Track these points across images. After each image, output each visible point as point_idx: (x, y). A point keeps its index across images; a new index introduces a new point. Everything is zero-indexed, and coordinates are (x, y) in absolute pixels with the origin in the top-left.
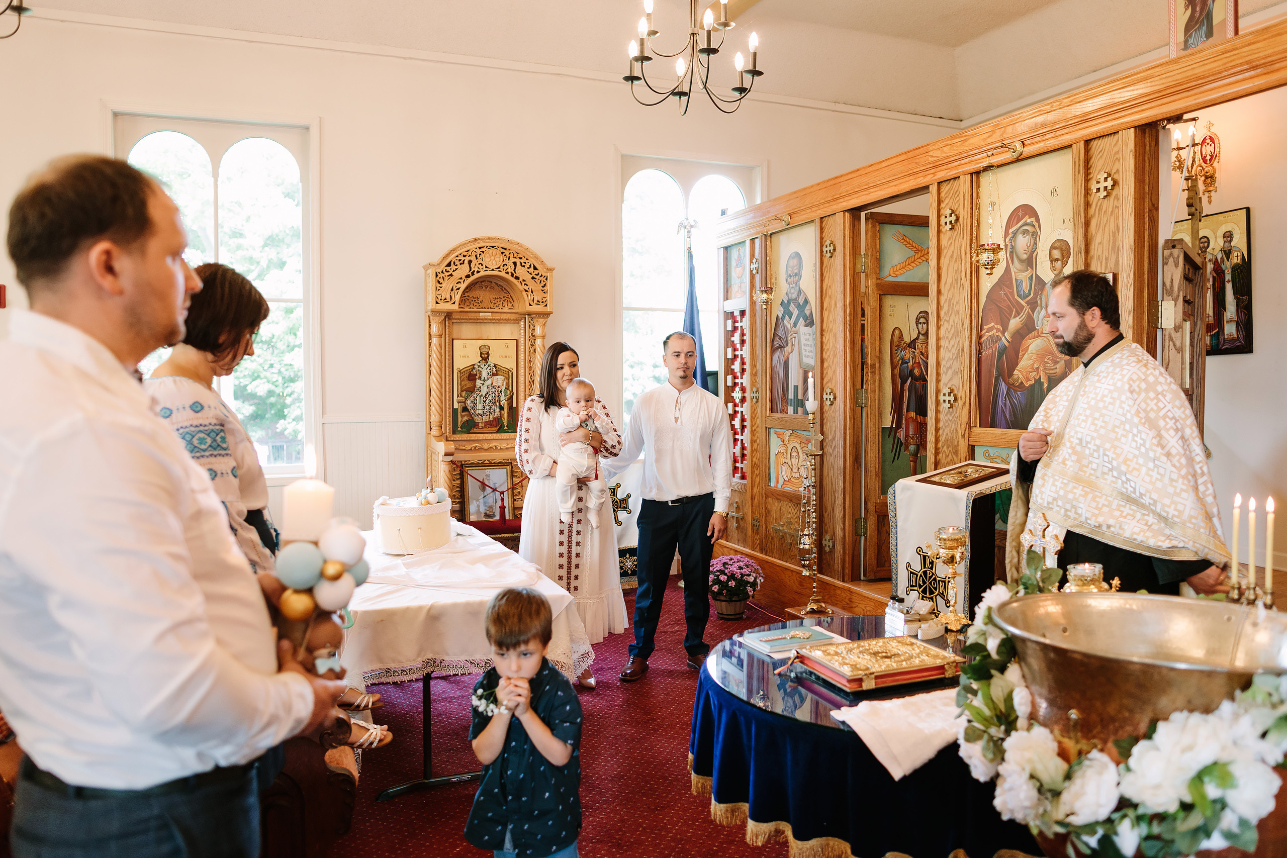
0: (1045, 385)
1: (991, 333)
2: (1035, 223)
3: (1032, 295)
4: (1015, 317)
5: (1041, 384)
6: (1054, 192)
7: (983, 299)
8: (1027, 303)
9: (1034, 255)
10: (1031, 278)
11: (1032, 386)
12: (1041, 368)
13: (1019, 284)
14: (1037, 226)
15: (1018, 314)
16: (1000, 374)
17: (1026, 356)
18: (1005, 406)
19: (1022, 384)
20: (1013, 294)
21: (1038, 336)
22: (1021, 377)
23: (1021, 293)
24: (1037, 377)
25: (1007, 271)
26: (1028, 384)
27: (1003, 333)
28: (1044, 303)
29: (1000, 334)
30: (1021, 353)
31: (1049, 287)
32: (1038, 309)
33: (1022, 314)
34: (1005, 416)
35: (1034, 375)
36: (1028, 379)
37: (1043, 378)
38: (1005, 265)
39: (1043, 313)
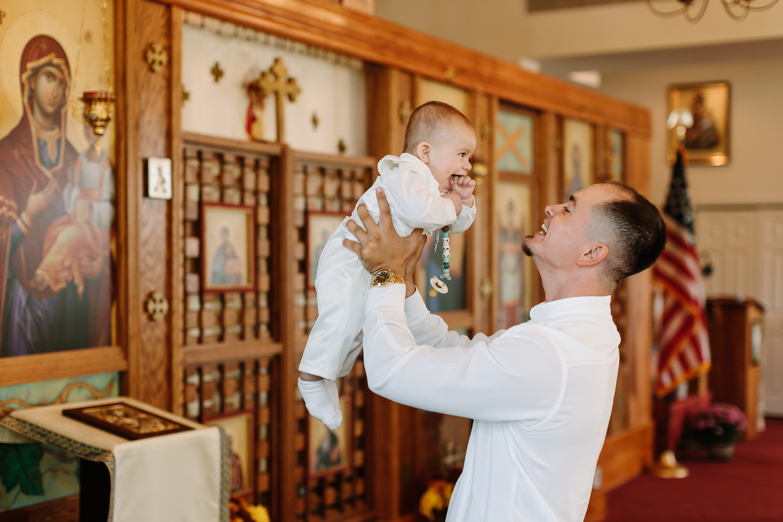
0: (81, 289)
2: (64, 68)
3: (60, 166)
4: (37, 191)
5: (75, 287)
6: (88, 36)
8: (55, 174)
9: (63, 111)
10: (59, 141)
11: (63, 291)
12: (75, 266)
13: (42, 145)
14: (66, 72)
15: (41, 188)
16: (14, 275)
17: (54, 249)
18: (25, 319)
19: (48, 288)
20: (32, 158)
21: (69, 222)
22: (47, 277)
23: (46, 159)
24: (70, 278)
25: (24, 122)
26: (57, 288)
27: (19, 213)
28: (76, 179)
29: (13, 214)
30: (46, 245)
31: (83, 159)
32: (68, 186)
33: (46, 189)
34: (25, 338)
35: (64, 275)
36: (57, 281)
37: (78, 281)
38: (20, 113)
39: (76, 192)
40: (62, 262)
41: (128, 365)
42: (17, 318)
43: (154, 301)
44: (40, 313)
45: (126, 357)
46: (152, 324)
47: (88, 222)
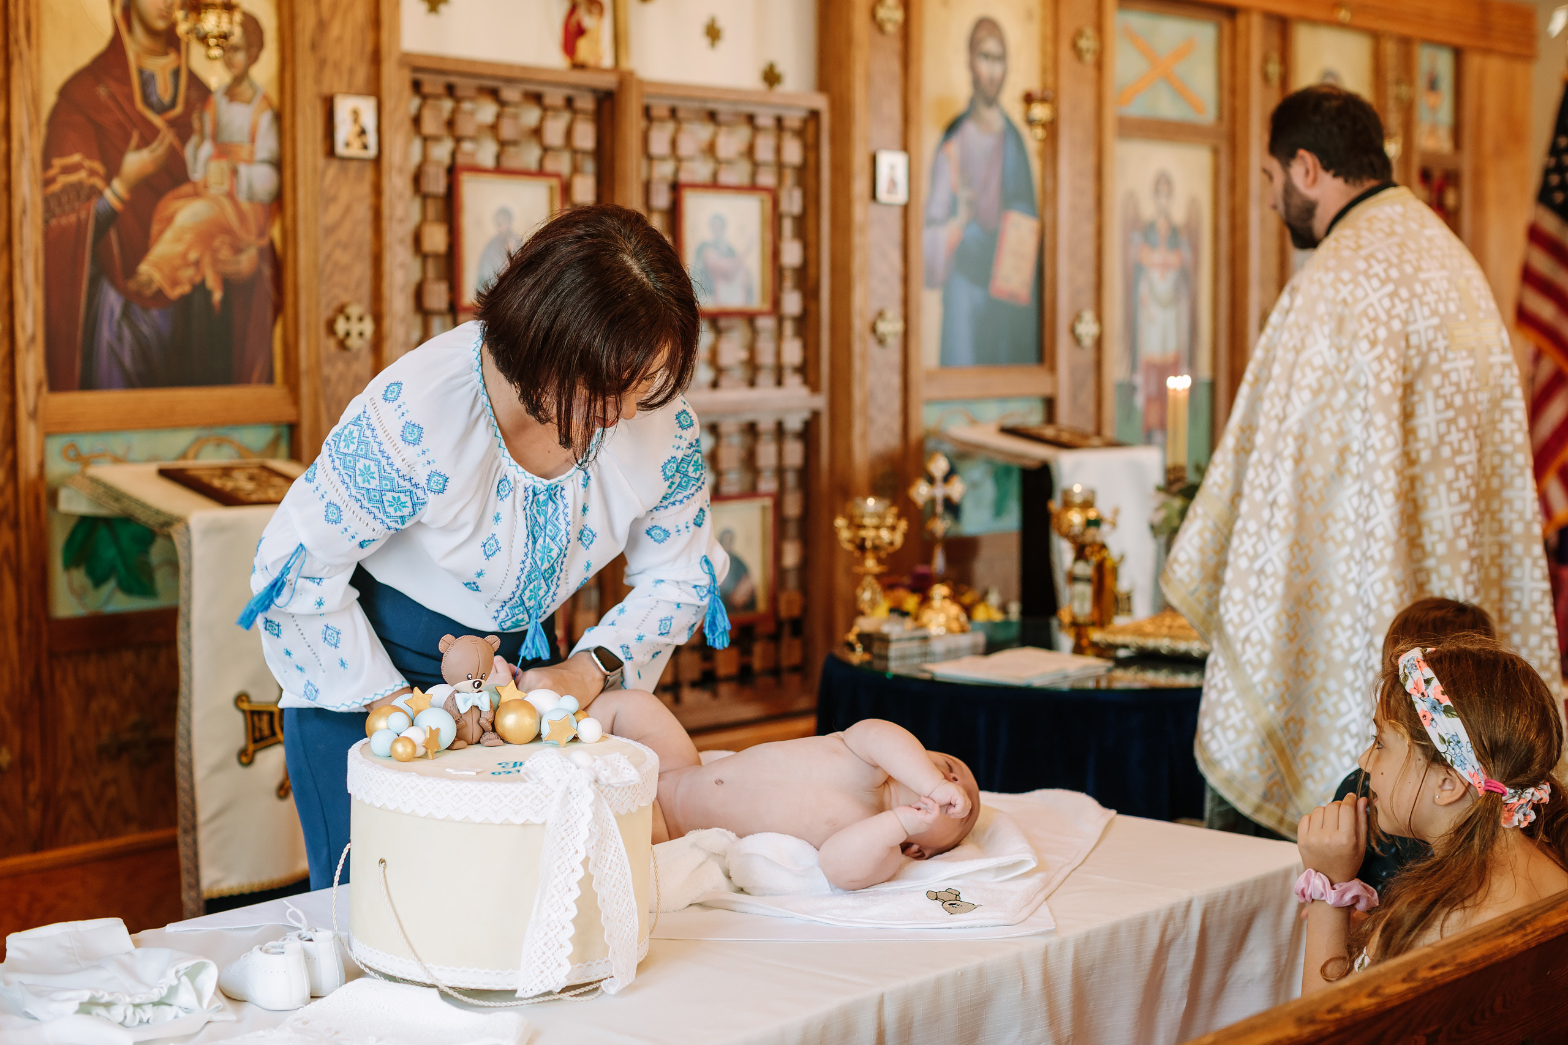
0: (217, 296)
1: (73, 178)
3: (179, 109)
4: (139, 147)
5: (208, 294)
7: (49, 99)
8: (168, 122)
10: (176, 73)
11: (185, 299)
12: (207, 260)
13: (147, 81)
15: (144, 143)
16: (102, 271)
17: (168, 235)
18: (120, 338)
19: (160, 293)
20: (130, 98)
21: (196, 194)
22: (157, 277)
23: (154, 99)
24: (198, 279)
25: (116, 46)
26: (175, 293)
27: (108, 180)
28: (208, 128)
29: (98, 182)
30: (155, 228)
31: (219, 100)
32: (194, 140)
33: (155, 145)
34: (120, 363)
35: (188, 273)
36: (175, 283)
37: (212, 282)
38: (108, 32)
39: (207, 148)
40: (184, 255)
41: (299, 414)
42: (106, 334)
43: (348, 318)
44: (145, 329)
45: (296, 401)
46: (347, 355)
47: (231, 195)
